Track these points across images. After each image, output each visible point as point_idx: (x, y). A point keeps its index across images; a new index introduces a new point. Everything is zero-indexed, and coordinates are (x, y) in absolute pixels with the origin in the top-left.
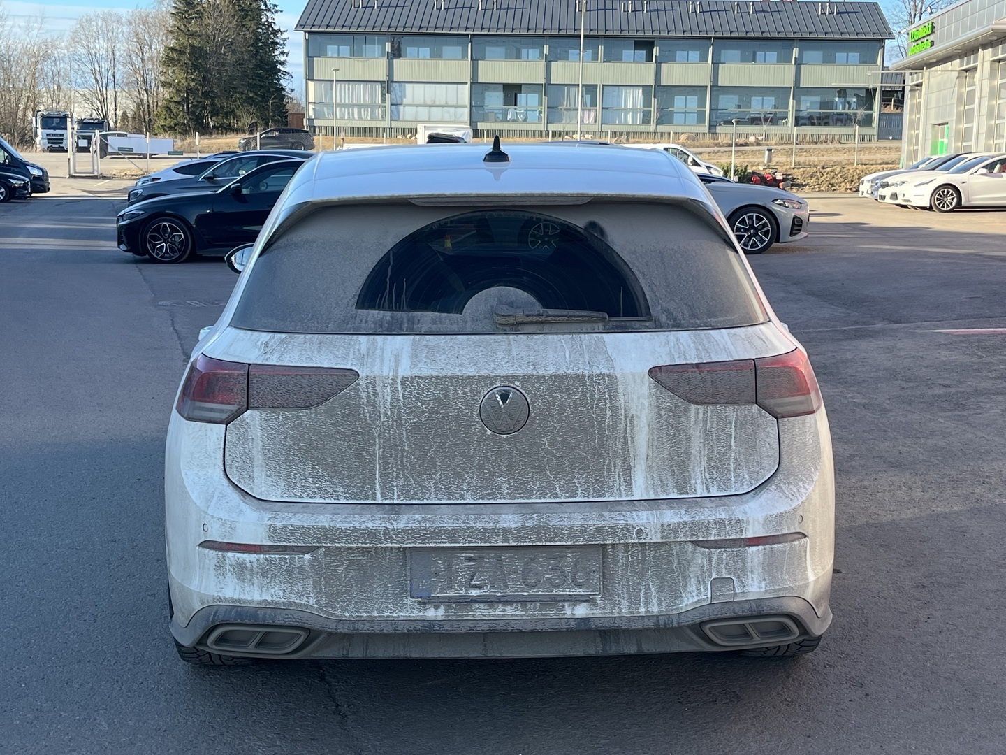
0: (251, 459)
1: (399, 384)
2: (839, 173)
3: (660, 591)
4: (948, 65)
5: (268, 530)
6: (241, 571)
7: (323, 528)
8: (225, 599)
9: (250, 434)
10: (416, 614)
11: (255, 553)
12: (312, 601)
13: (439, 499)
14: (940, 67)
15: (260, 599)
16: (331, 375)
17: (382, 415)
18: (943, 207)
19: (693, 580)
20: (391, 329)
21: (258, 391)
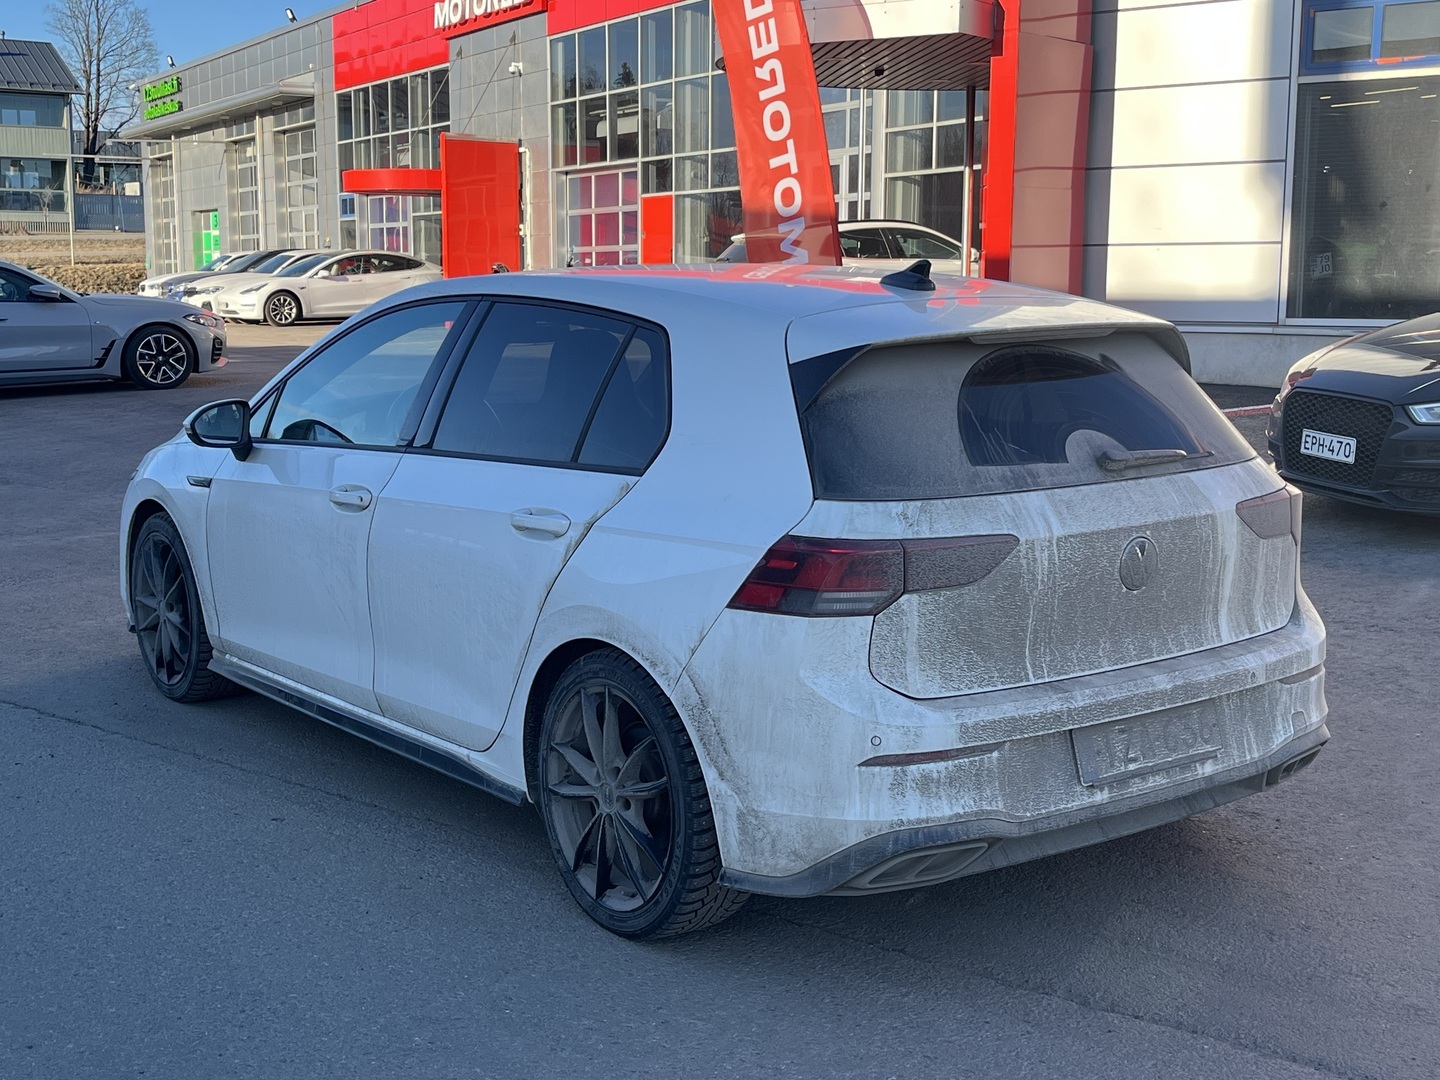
0: (904, 653)
1: (1055, 546)
2: (54, 275)
3: (1257, 735)
4: (208, 135)
5: (959, 731)
6: (925, 785)
7: (1013, 718)
8: (909, 822)
9: (906, 622)
10: (1086, 801)
11: (942, 760)
12: (1001, 805)
13: (1083, 671)
14: (195, 137)
15: (951, 813)
16: (994, 543)
17: (1039, 583)
18: (281, 319)
19: (1280, 719)
20: (1020, 486)
21: (919, 570)
